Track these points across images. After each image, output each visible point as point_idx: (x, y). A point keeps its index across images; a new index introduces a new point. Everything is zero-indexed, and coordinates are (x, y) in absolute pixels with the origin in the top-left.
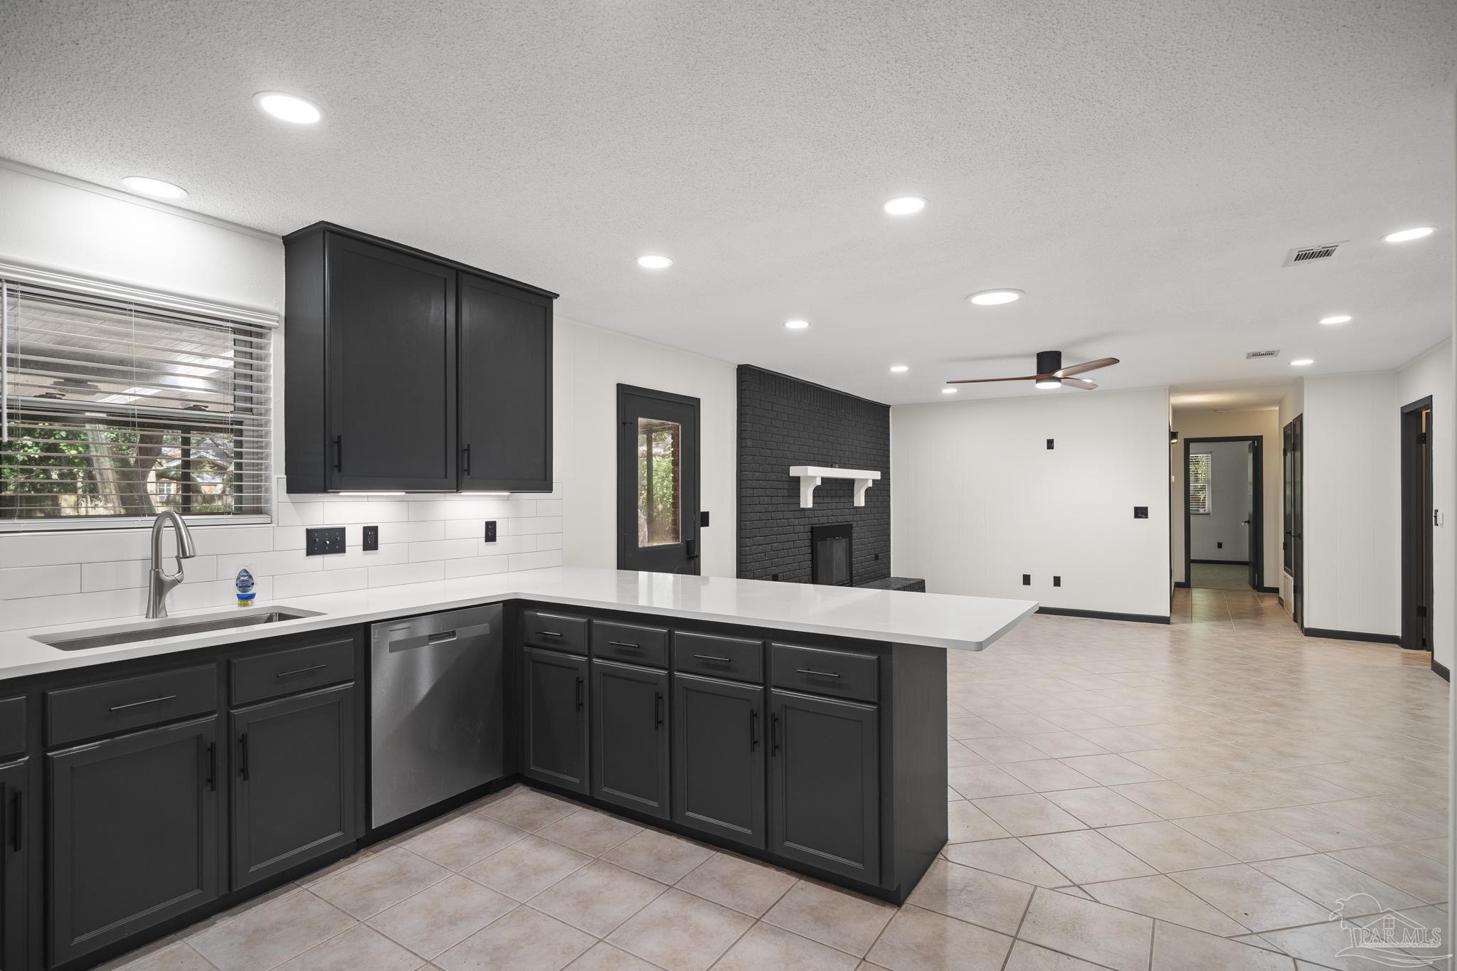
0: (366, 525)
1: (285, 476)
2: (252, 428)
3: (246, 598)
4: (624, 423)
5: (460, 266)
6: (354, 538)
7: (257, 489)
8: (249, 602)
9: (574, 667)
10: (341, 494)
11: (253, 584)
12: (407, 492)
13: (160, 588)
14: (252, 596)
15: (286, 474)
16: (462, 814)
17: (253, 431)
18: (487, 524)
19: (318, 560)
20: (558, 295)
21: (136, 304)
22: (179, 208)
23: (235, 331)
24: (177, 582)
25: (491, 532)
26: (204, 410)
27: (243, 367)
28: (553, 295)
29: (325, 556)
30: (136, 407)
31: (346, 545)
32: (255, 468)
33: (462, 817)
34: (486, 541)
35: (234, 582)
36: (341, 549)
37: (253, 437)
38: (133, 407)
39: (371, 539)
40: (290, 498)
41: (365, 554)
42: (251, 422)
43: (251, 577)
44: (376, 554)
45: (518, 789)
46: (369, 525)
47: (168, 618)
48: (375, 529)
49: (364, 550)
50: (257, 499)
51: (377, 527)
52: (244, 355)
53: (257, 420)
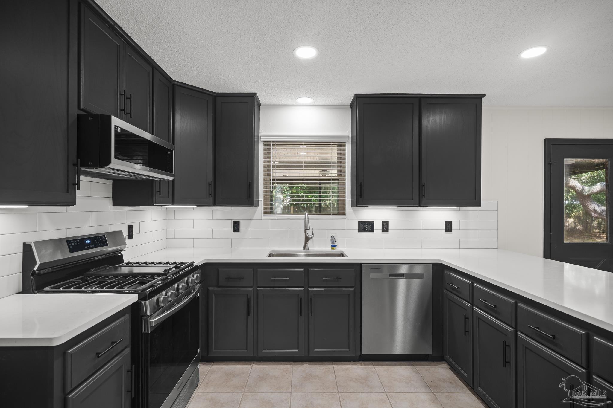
0: (383, 221)
1: (351, 200)
2: (341, 182)
3: (334, 246)
4: (550, 164)
5: (420, 96)
6: (378, 226)
7: (343, 205)
8: (334, 248)
9: (464, 308)
10: (369, 207)
11: (335, 241)
12: (398, 206)
13: (307, 239)
14: (335, 246)
15: (351, 199)
16: (409, 365)
17: (342, 183)
18: (446, 223)
19: (363, 234)
20: (485, 95)
21: (304, 142)
22: (315, 105)
23: (338, 146)
24: (311, 238)
25: (448, 227)
26: (327, 176)
27: (340, 159)
28: (482, 96)
29: (366, 232)
30: (304, 177)
31: (375, 228)
32: (343, 197)
33: (408, 366)
34: (446, 231)
35: (330, 240)
36: (372, 230)
37: (342, 185)
38: (303, 177)
39: (385, 227)
40: (352, 209)
41: (383, 233)
42: (341, 179)
43: (334, 239)
44: (388, 233)
45: (444, 365)
46: (385, 221)
47: (309, 250)
48: (387, 223)
49: (382, 231)
50: (343, 209)
51: (388, 222)
52: (340, 154)
53: (343, 178)
